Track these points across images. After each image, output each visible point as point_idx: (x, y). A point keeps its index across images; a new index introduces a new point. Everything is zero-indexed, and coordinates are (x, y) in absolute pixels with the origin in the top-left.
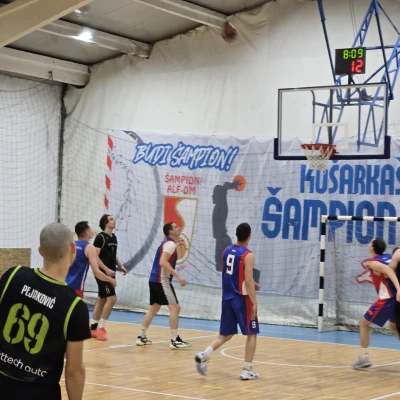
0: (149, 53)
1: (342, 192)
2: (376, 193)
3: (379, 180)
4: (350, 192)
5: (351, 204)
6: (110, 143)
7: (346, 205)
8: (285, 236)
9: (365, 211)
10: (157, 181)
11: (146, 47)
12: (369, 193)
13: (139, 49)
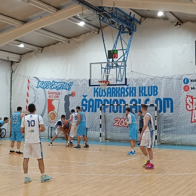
0: (42, 51)
1: (108, 96)
2: (119, 96)
3: (120, 92)
4: (110, 96)
5: (111, 100)
6: (29, 81)
7: (109, 100)
8: (89, 111)
9: (115, 102)
10: (45, 94)
11: (41, 49)
12: (116, 96)
13: (39, 50)
